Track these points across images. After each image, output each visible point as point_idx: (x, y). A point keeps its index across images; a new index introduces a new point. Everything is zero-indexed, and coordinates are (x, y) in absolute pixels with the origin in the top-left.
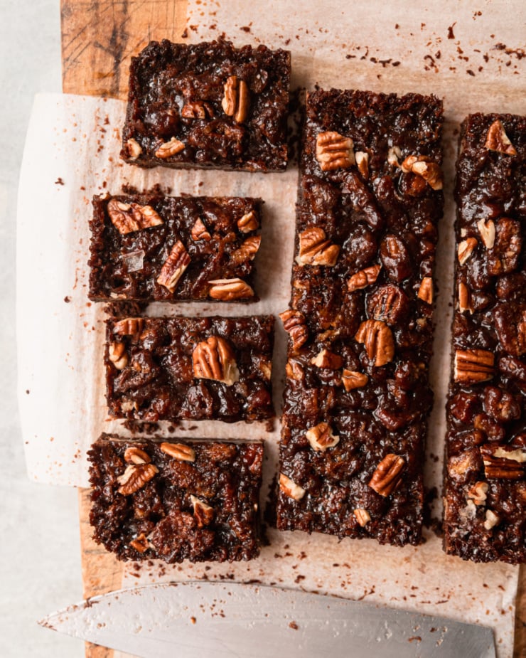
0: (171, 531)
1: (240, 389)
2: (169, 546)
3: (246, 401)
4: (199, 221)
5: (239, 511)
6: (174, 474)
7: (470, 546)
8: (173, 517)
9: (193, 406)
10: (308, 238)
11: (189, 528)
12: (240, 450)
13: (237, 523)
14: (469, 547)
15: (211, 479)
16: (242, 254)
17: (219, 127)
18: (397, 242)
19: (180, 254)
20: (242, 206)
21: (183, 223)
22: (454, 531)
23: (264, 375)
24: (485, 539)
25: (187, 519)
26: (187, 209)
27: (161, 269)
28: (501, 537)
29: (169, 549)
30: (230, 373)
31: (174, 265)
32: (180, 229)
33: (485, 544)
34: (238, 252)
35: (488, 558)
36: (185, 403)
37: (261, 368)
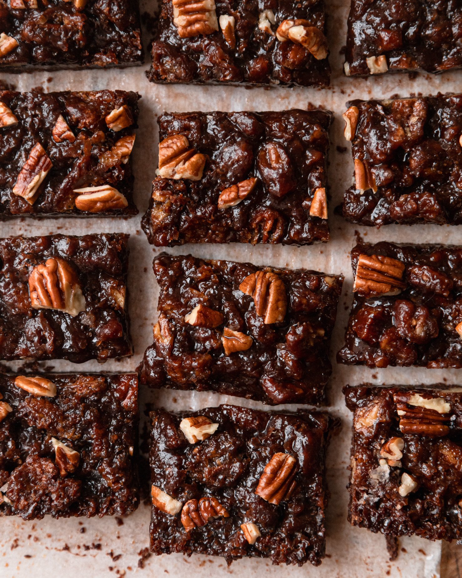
0: (28, 481)
1: (86, 320)
2: (26, 499)
3: (94, 334)
4: (60, 119)
5: (111, 455)
6: (30, 412)
7: (380, 515)
8: (30, 464)
9: (32, 342)
10: (168, 147)
11: (50, 476)
12: (110, 383)
13: (108, 470)
14: (378, 517)
15: (76, 418)
16: (112, 157)
17: (56, 16)
18: (278, 150)
19: (39, 157)
20: (111, 101)
21: (42, 122)
22: (362, 497)
23: (116, 303)
24: (399, 507)
25: (47, 465)
26: (46, 105)
27: (17, 177)
28: (418, 506)
29: (26, 503)
30: (74, 301)
31: (32, 170)
32: (40, 129)
33: (398, 514)
34: (108, 154)
35: (401, 530)
36: (22, 339)
37: (112, 295)
